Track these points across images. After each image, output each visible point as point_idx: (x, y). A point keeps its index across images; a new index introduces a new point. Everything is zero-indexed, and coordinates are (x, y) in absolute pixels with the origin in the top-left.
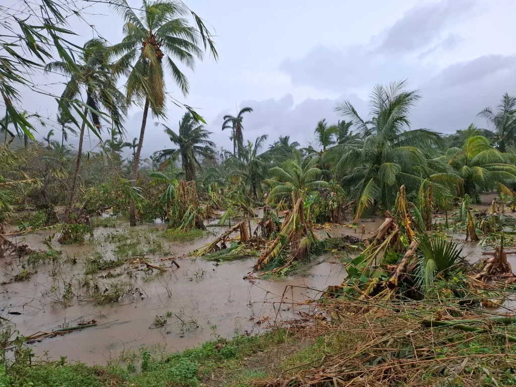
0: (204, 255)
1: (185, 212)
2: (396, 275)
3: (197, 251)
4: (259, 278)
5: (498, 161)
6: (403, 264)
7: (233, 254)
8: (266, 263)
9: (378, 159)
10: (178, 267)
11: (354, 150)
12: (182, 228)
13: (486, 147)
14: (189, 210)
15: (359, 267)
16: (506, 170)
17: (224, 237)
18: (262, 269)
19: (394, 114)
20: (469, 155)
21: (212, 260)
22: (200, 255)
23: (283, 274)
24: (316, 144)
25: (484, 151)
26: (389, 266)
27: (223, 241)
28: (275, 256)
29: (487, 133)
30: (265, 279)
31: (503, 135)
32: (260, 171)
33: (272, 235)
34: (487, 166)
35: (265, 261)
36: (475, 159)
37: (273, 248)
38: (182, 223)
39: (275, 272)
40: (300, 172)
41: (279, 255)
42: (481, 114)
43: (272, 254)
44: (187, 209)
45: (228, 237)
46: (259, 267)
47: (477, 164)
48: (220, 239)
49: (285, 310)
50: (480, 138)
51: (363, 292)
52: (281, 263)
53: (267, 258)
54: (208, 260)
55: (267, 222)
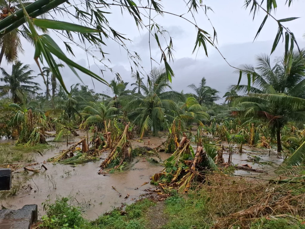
0: (59, 161)
1: (31, 132)
2: (194, 165)
3: (53, 158)
4: (108, 173)
5: (200, 110)
6: (196, 160)
7: (81, 159)
8: (109, 163)
9: (151, 105)
10: (46, 169)
11: (138, 99)
12: (30, 143)
13: (195, 103)
14: (34, 131)
15: (172, 162)
16: (203, 114)
17: (72, 149)
18: (106, 167)
19: (162, 82)
20: (188, 106)
21: (68, 164)
22: (57, 161)
23: (121, 169)
24: (107, 93)
25: (195, 105)
26: (185, 161)
27: (71, 152)
28: (114, 160)
29: (195, 96)
30: (111, 173)
31: (201, 98)
32: (74, 106)
33: (100, 147)
34: (195, 112)
35: (108, 162)
36: (190, 108)
37: (113, 155)
38: (29, 140)
39: (116, 169)
40: (105, 109)
41: (116, 158)
42: (190, 86)
43: (112, 158)
44: (33, 130)
45: (75, 149)
46: (104, 166)
47: (191, 111)
48: (70, 150)
49: (136, 189)
50: (193, 98)
51: (175, 175)
52: (118, 163)
53: (109, 160)
54: (65, 164)
55: (97, 139)
